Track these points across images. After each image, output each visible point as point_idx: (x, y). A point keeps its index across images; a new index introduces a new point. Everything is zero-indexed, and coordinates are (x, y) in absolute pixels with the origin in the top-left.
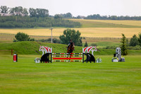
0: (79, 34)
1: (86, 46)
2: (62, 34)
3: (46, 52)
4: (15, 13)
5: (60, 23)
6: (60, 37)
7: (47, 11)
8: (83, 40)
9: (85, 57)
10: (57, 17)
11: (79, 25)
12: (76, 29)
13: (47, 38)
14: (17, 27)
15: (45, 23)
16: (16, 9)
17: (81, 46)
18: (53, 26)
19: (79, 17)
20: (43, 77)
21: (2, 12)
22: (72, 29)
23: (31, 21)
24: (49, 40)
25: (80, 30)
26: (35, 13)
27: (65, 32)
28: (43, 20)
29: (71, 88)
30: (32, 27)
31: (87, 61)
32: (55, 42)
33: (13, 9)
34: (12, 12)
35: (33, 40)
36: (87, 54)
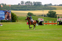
0: (55, 13)
1: (59, 18)
2: (48, 13)
3: (41, 21)
4: (27, 4)
5: (47, 8)
6: (47, 14)
7: (41, 3)
8: (57, 15)
9: (59, 23)
10: (45, 5)
11: (55, 9)
12: (54, 11)
13: (41, 15)
14: (28, 10)
15: (40, 8)
16: (27, 2)
17: (56, 18)
18: (44, 9)
19: (55, 5)
20: (40, 32)
21: (22, 4)
22: (52, 10)
23: (34, 7)
24: (42, 15)
25: (56, 11)
26: (36, 4)
27: (49, 12)
28: (39, 7)
29: (52, 36)
30: (35, 10)
31: (59, 24)
32: (45, 16)
33: (26, 2)
34: (26, 3)
35: (35, 16)
36: (59, 22)
